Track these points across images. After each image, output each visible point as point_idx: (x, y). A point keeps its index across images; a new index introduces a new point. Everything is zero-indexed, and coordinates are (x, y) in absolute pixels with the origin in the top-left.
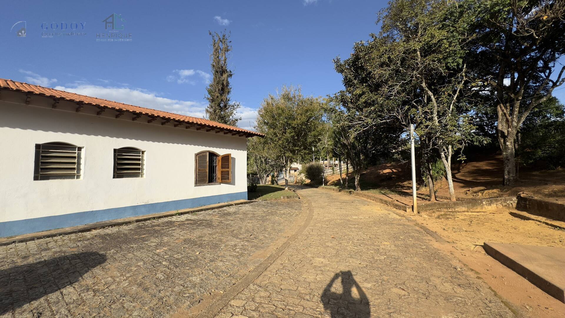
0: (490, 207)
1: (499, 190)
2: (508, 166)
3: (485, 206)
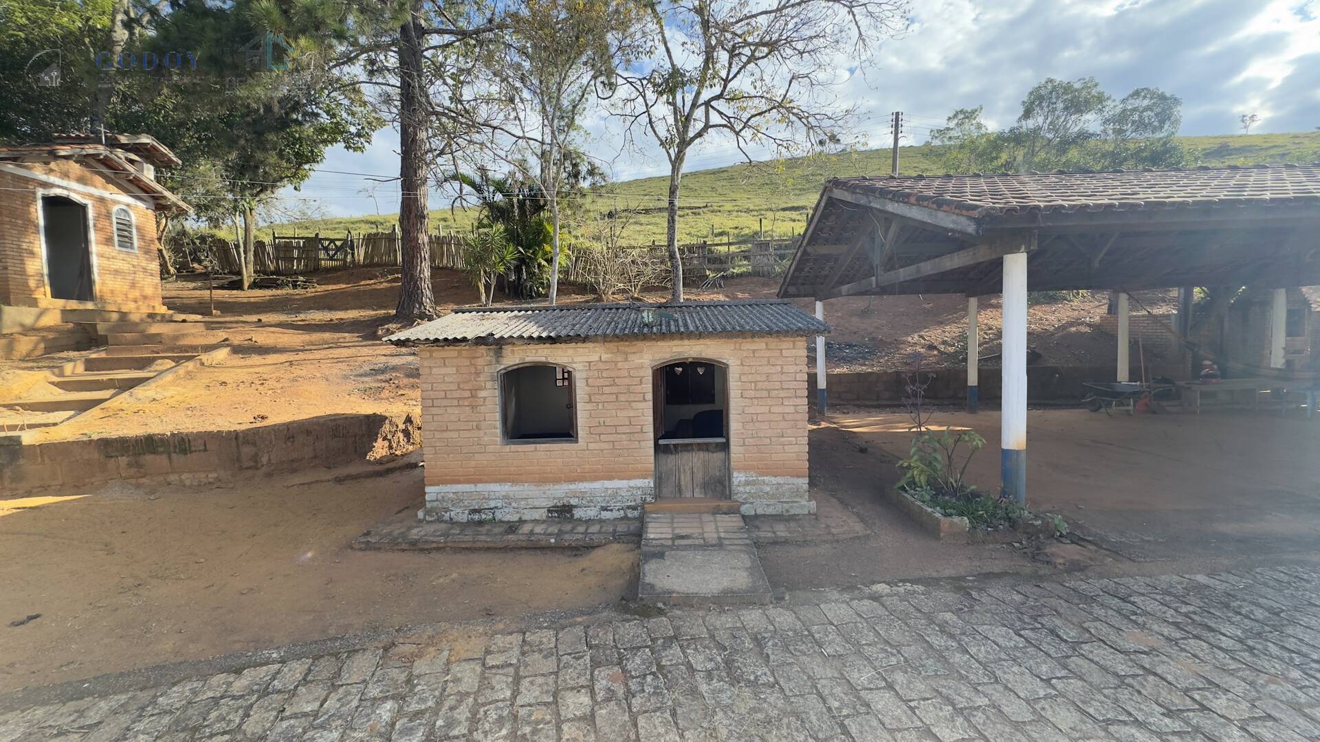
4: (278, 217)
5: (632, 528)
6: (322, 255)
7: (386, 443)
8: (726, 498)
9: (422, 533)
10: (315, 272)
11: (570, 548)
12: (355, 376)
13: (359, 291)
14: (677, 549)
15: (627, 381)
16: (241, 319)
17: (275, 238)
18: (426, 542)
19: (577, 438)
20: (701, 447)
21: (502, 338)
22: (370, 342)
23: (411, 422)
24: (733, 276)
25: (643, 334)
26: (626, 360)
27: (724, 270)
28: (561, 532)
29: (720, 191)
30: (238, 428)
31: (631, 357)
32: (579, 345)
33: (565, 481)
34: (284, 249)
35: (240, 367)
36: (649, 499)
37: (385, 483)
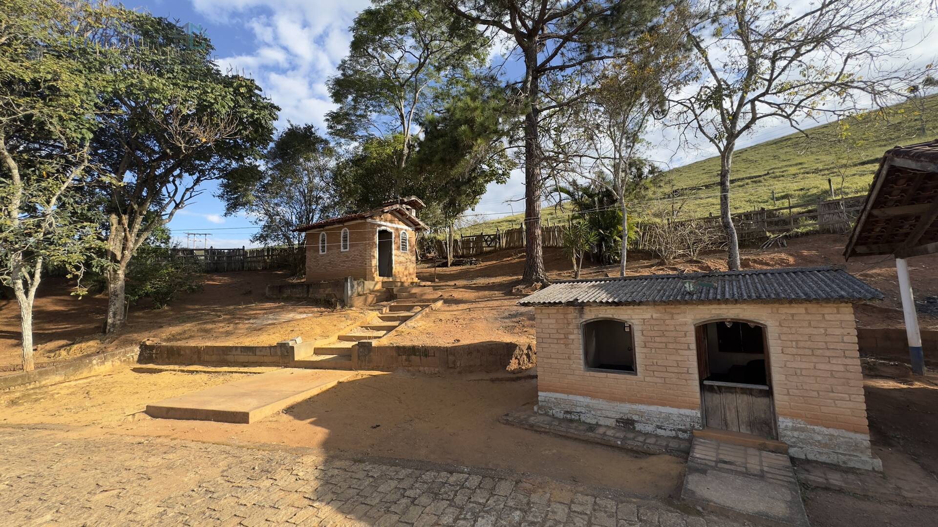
0: (103, 367)
1: (98, 341)
2: (114, 305)
3: (96, 367)
4: (464, 224)
5: (682, 446)
6: (484, 244)
7: (517, 361)
8: (773, 438)
9: (537, 421)
10: (481, 255)
11: (632, 450)
12: (501, 318)
13: (502, 265)
14: (719, 471)
15: (674, 334)
16: (447, 284)
17: (462, 237)
18: (539, 426)
19: (636, 372)
20: (744, 391)
21: (583, 302)
22: (508, 297)
23: (531, 349)
24: (797, 235)
25: (686, 300)
26: (672, 318)
27: (788, 231)
28: (624, 439)
29: (783, 157)
30: (447, 345)
31: (676, 317)
32: (636, 307)
33: (629, 402)
34: (466, 242)
35: (447, 311)
36: (697, 426)
37: (516, 385)
